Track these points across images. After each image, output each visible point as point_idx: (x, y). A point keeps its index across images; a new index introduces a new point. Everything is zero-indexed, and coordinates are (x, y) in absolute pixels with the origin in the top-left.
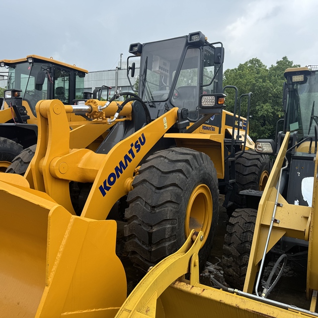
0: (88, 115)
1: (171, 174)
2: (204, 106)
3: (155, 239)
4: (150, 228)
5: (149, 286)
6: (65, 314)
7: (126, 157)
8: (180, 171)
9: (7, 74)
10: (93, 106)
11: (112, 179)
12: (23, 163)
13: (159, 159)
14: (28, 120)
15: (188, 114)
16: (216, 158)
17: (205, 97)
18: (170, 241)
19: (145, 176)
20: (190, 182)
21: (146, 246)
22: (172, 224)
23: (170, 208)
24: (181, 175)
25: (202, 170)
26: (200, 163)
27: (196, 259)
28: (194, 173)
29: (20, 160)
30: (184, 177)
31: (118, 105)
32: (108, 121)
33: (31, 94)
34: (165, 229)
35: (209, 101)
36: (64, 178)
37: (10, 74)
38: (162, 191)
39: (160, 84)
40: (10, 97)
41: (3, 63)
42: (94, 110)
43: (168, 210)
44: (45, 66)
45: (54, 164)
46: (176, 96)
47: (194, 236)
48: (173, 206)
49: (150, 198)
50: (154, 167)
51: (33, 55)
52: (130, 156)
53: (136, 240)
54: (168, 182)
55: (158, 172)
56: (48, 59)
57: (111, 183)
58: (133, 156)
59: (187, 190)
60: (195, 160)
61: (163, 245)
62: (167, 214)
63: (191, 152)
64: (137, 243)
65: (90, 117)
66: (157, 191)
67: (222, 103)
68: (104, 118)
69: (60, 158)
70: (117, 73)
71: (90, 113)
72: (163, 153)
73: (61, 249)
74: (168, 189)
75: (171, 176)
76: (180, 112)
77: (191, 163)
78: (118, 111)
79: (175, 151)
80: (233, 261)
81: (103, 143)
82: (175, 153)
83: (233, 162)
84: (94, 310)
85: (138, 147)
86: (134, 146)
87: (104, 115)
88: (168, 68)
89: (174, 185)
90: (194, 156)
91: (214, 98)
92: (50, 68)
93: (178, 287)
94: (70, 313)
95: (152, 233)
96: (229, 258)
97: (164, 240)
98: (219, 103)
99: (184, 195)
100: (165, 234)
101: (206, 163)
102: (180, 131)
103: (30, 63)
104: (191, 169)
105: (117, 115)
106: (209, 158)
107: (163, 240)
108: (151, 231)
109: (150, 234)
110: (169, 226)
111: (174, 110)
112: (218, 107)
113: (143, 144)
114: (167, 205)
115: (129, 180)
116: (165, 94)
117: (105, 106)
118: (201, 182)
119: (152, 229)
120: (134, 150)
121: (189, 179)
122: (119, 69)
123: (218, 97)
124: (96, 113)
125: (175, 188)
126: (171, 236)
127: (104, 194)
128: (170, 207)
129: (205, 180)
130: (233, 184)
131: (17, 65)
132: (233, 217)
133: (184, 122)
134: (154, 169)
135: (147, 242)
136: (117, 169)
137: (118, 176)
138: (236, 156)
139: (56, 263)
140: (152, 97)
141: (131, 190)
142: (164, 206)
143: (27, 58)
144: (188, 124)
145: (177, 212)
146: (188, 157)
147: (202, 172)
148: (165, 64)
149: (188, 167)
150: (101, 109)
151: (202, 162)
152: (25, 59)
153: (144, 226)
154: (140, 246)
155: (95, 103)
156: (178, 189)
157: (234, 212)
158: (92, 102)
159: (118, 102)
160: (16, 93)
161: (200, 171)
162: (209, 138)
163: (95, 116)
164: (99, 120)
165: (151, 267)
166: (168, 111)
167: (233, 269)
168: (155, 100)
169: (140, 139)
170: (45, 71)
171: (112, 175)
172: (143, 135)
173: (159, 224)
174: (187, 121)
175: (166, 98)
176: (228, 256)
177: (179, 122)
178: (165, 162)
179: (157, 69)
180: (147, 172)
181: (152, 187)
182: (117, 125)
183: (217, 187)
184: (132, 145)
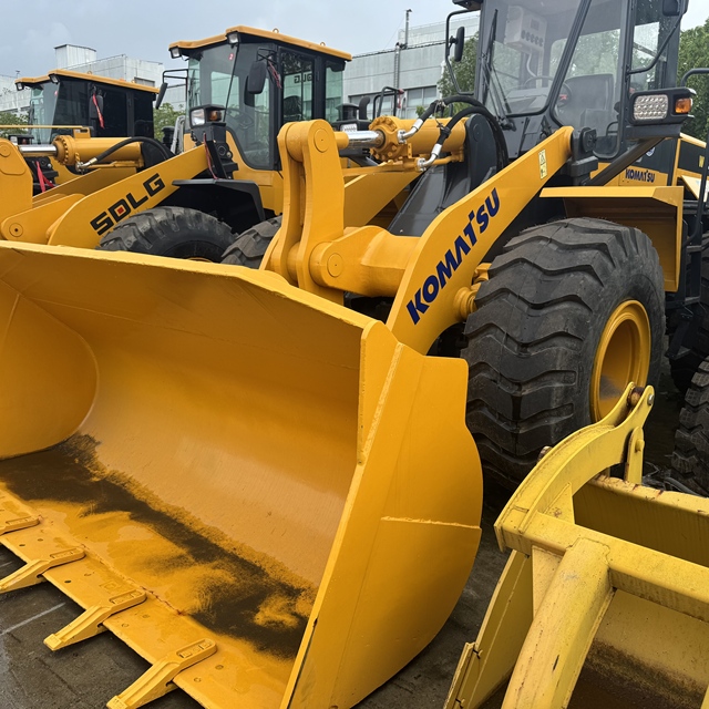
0: (375, 153)
1: (566, 275)
2: (639, 121)
3: (526, 412)
4: (517, 387)
5: (557, 473)
6: (386, 518)
7: (459, 243)
8: (587, 269)
9: (184, 74)
10: (388, 131)
11: (431, 289)
12: (244, 259)
13: (536, 243)
14: (234, 173)
15: (595, 140)
16: (665, 244)
17: (642, 99)
18: (559, 415)
19: (504, 280)
20: (608, 293)
21: (508, 424)
22: (564, 382)
23: (562, 348)
24: (587, 277)
25: (634, 267)
26: (631, 252)
27: (639, 439)
28: (616, 273)
29: (239, 253)
30: (596, 283)
31: (440, 125)
32: (419, 164)
33: (234, 114)
34: (550, 390)
35: (651, 108)
36: (337, 286)
37: (191, 72)
38: (544, 311)
39: (520, 75)
40: (202, 122)
41: (177, 50)
42: (388, 141)
43: (558, 351)
44: (264, 50)
45: (319, 256)
46: (564, 101)
47: (635, 396)
48: (569, 344)
49: (517, 327)
50: (524, 261)
51: (240, 28)
52: (467, 239)
53: (485, 412)
54: (559, 293)
55: (535, 271)
56: (269, 33)
57: (429, 298)
58: (474, 240)
59: (599, 311)
60: (619, 246)
61: (545, 422)
62: (556, 359)
63: (611, 228)
64: (486, 418)
65: (380, 155)
66: (533, 312)
67: (684, 110)
68: (410, 157)
69: (330, 245)
70: (398, 58)
71: (380, 147)
72: (545, 230)
73: (382, 402)
74: (557, 308)
75: (566, 279)
76: (577, 137)
77: (611, 252)
78: (440, 141)
79: (572, 226)
80: (697, 464)
81: (399, 216)
82: (572, 230)
83: (695, 255)
84: (429, 522)
85: (483, 219)
86: (475, 219)
87: (410, 151)
88: (542, 36)
89: (573, 299)
90: (618, 235)
91: (666, 100)
92: (274, 55)
93: (606, 485)
94: (393, 519)
95: (521, 398)
96: (687, 457)
97: (547, 413)
98: (678, 111)
99: (593, 322)
100: (550, 400)
101: (642, 253)
102: (576, 181)
103: (233, 45)
104: (610, 265)
105: (437, 149)
106: (649, 242)
107: (545, 412)
108: (518, 394)
109: (517, 401)
110: (558, 385)
111: (563, 133)
112: (674, 120)
113: (493, 212)
114: (555, 341)
115: (464, 292)
116: (539, 96)
117: (414, 130)
118: (629, 294)
119: (520, 389)
120: (476, 226)
121: (606, 287)
122: (403, 47)
123: (676, 97)
124: (394, 148)
125: (575, 306)
126: (563, 406)
127: (416, 319)
128: (561, 346)
129: (639, 291)
130: (694, 306)
131: (205, 53)
132: (702, 371)
133: (586, 160)
134: (526, 267)
135: (510, 416)
136: (440, 267)
137: (443, 283)
138: (704, 242)
139: (375, 424)
140: (507, 105)
141: (469, 312)
142: (549, 343)
143: (227, 35)
144: (594, 166)
145: (578, 357)
146: (605, 239)
147: (634, 272)
148: (535, 25)
149: (605, 260)
150: (403, 138)
151: (634, 249)
152: (221, 37)
153: (504, 384)
154: (493, 423)
155: (391, 123)
156: (580, 307)
157: (703, 363)
158: (384, 122)
159: (440, 120)
160: (214, 113)
161: (629, 270)
162: (651, 196)
163: (390, 154)
164: (398, 163)
165: (547, 447)
166: (548, 135)
167: (696, 481)
168: (513, 113)
169: (488, 201)
170: (265, 62)
171: (431, 280)
172: (494, 193)
173: (535, 380)
174: (593, 158)
175: (542, 106)
176: (687, 453)
177: (574, 161)
178: (551, 250)
179: (517, 38)
180: (509, 272)
181: (521, 303)
182: (427, 174)
183: (663, 309)
184: (471, 216)
